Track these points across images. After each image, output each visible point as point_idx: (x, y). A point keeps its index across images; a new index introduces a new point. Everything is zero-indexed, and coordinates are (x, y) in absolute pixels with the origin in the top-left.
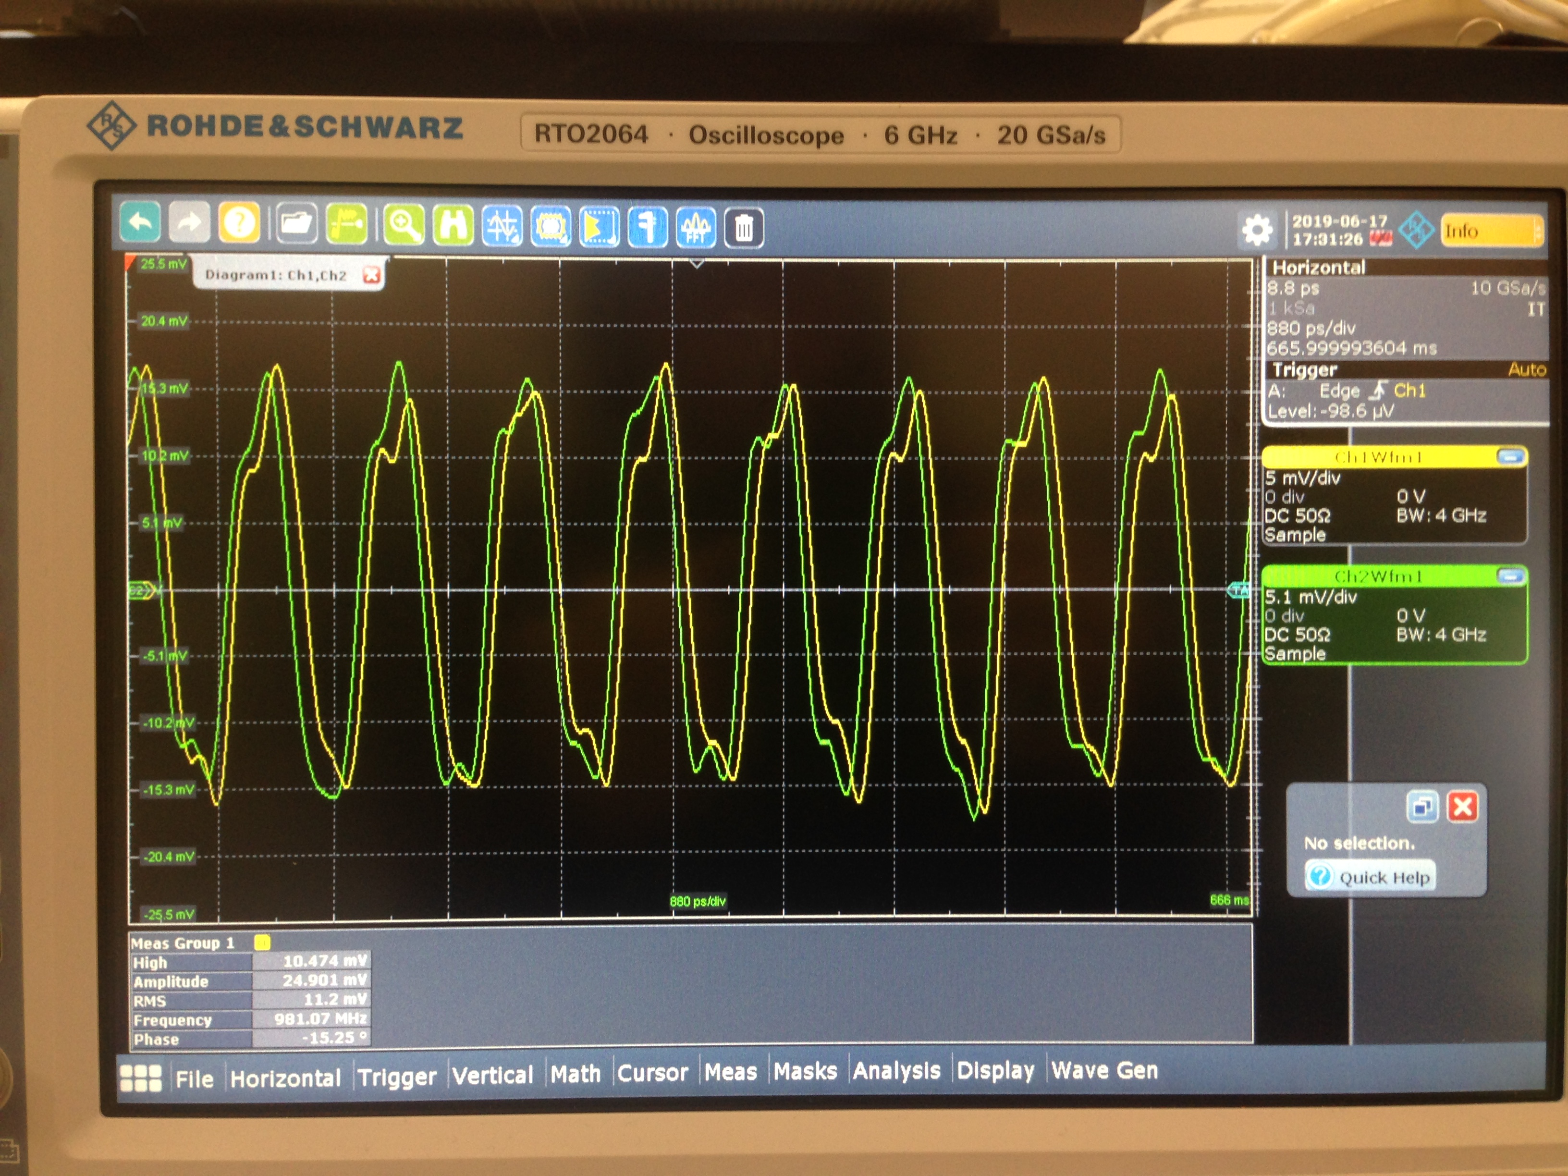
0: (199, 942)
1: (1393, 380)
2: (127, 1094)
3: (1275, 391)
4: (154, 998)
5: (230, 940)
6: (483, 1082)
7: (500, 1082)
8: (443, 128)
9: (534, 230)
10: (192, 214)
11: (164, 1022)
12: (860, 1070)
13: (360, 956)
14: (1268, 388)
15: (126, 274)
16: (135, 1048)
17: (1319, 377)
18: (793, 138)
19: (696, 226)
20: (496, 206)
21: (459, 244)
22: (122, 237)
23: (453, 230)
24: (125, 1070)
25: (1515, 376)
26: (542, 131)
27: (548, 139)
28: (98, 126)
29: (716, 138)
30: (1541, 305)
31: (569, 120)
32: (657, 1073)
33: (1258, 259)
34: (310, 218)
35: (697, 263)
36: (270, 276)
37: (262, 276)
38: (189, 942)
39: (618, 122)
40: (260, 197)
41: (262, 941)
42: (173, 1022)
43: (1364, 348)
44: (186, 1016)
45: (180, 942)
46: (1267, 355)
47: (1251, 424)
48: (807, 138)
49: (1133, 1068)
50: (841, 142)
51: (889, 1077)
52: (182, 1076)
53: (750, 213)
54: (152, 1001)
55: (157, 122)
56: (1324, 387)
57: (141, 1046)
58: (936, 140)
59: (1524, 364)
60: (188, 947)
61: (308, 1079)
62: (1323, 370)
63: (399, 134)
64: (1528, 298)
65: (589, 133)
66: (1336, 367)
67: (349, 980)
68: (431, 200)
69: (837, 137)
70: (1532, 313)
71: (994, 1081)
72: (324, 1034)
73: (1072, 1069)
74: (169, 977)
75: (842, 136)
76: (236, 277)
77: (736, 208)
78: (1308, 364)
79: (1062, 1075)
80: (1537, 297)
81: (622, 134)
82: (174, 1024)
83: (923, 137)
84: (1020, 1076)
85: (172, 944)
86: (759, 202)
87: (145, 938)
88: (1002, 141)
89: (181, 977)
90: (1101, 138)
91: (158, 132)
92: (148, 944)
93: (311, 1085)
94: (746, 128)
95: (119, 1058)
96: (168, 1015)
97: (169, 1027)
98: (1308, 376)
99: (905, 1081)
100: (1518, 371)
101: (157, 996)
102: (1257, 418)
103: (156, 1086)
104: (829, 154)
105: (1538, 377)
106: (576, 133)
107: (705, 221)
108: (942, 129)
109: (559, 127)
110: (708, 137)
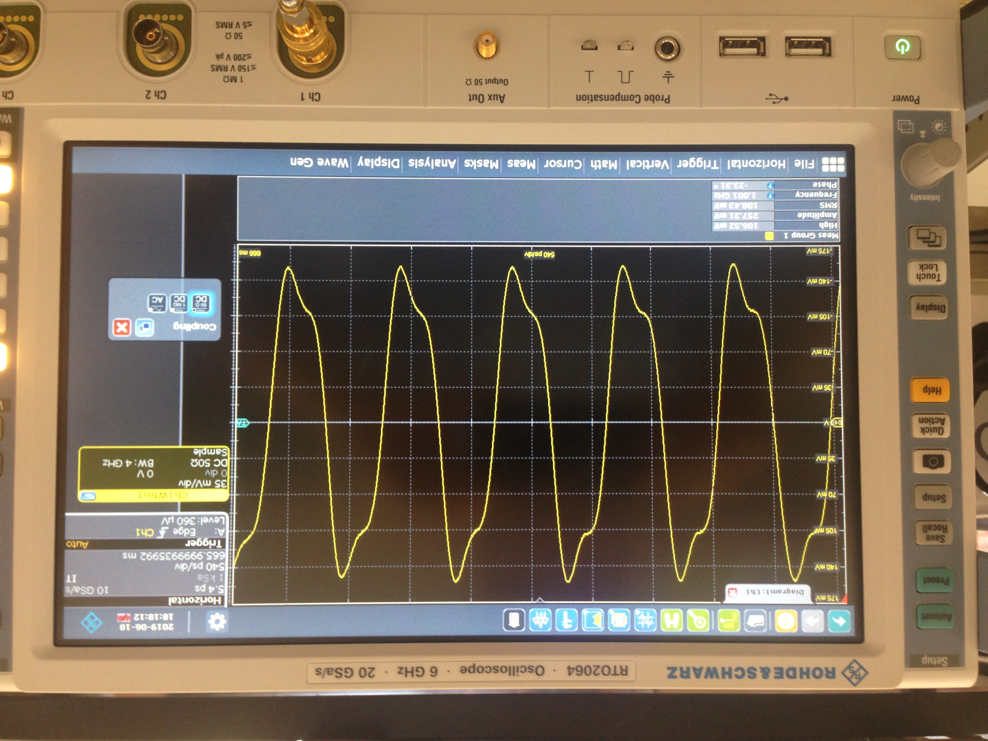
0: (803, 237)
1: (154, 538)
2: (840, 156)
3: (221, 532)
4: (826, 207)
5: (786, 237)
6: (653, 161)
7: (644, 161)
8: (678, 673)
9: (628, 618)
10: (812, 626)
11: (820, 194)
12: (452, 164)
13: (718, 228)
14: (225, 534)
15: (846, 593)
16: (836, 180)
17: (196, 540)
18: (488, 670)
19: (540, 620)
20: (649, 631)
21: (669, 610)
22: (849, 613)
23: (672, 618)
24: (842, 169)
25: (85, 541)
26: (625, 671)
27: (621, 667)
28: (862, 672)
29: (531, 669)
30: (68, 581)
31: (610, 678)
32: (561, 165)
33: (230, 605)
34: (749, 623)
35: (540, 600)
36: (770, 592)
37: (774, 592)
38: (808, 236)
39: (584, 677)
40: (775, 635)
41: (769, 237)
42: (816, 195)
43: (170, 556)
44: (809, 198)
45: (812, 237)
46: (225, 552)
47: (235, 513)
48: (480, 670)
49: (304, 164)
50: (462, 667)
51: (436, 160)
52: (811, 166)
53: (511, 628)
54: (827, 205)
55: (830, 675)
56: (194, 534)
57: (833, 182)
58: (409, 669)
59: (79, 548)
60: (808, 234)
61: (745, 164)
62: (194, 543)
63: (701, 669)
64: (76, 585)
65: (599, 671)
66: (187, 545)
67: (724, 215)
68: (684, 634)
69: (464, 670)
70: (74, 576)
71: (380, 157)
72: (736, 187)
73: (337, 163)
74: (818, 218)
75: (461, 671)
76: (788, 591)
77: (519, 631)
78: (202, 547)
79: (343, 160)
80: (71, 585)
81: (581, 670)
82: (815, 193)
83: (417, 671)
84: (366, 160)
85: (817, 235)
86: (507, 634)
87: (831, 239)
88: (373, 669)
89: (811, 218)
90: (318, 672)
91: (830, 670)
92: (830, 235)
93: (743, 161)
94: (514, 675)
95: (845, 175)
96: (819, 198)
97: (818, 191)
98: (202, 540)
99: (428, 158)
100: (83, 544)
101: (825, 208)
102: (231, 517)
103: (825, 160)
104: (468, 661)
105: (71, 540)
106: (606, 671)
107: (536, 623)
108: (406, 676)
109: (615, 674)
110: (534, 669)
